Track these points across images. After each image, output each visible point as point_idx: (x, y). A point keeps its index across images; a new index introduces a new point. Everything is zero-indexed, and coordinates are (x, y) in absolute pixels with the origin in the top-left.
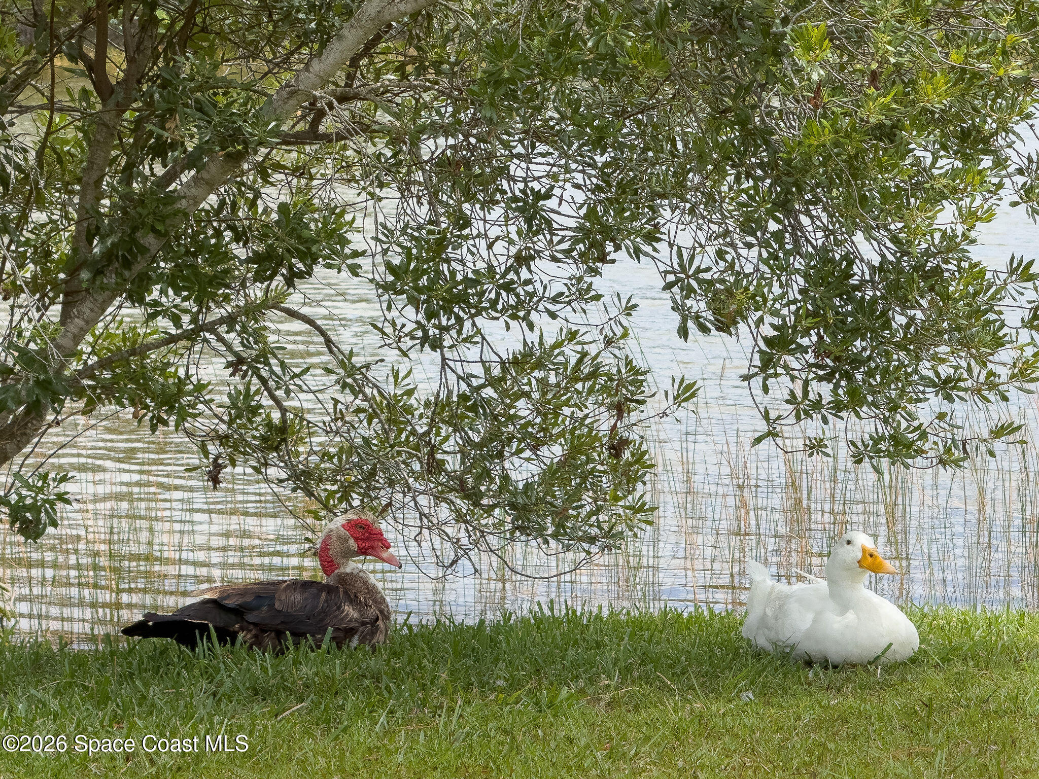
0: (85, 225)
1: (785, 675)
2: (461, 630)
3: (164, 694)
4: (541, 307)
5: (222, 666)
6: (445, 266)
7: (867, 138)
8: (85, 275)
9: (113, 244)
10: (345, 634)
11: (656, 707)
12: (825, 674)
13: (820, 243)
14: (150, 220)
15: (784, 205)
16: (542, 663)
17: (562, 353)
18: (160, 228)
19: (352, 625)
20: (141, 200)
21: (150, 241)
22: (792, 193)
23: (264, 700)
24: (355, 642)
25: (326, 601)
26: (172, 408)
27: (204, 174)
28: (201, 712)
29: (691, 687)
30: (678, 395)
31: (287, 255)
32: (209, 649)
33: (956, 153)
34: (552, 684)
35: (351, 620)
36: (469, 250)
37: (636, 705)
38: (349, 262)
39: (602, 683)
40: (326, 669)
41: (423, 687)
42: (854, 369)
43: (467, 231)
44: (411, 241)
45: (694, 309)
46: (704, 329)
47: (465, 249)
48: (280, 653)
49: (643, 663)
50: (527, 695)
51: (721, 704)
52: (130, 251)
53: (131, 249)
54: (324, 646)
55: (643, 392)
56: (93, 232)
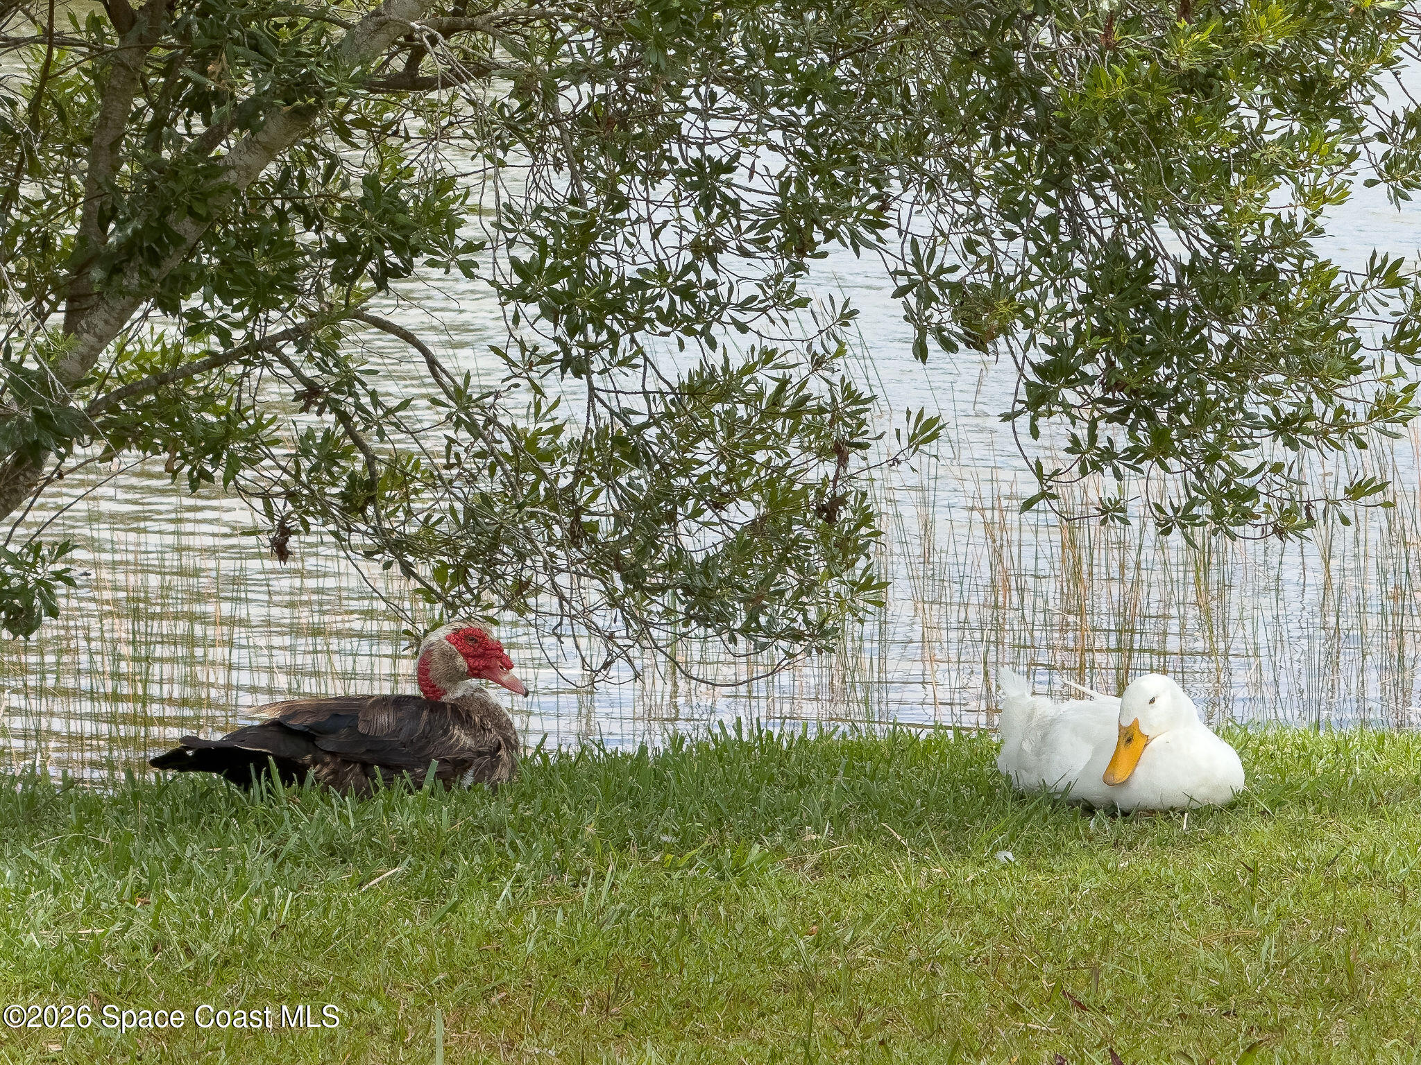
0: (97, 203)
1: (1057, 825)
2: (614, 761)
3: (206, 854)
4: (725, 318)
5: (286, 814)
6: (594, 262)
7: (1173, 90)
8: (97, 274)
9: (135, 231)
10: (455, 767)
11: (881, 871)
12: (1112, 824)
13: (1108, 234)
14: (186, 199)
15: (1058, 181)
16: (725, 811)
17: (754, 380)
18: (202, 211)
19: (465, 756)
20: (172, 171)
21: (186, 227)
22: (1069, 164)
23: (344, 862)
24: (468, 780)
25: (429, 723)
26: (218, 457)
27: (261, 137)
28: (257, 881)
29: (929, 844)
30: (914, 436)
31: (377, 246)
32: (269, 791)
33: (1294, 112)
34: (738, 840)
35: (462, 749)
36: (626, 240)
37: (852, 869)
38: (462, 257)
39: (807, 838)
40: (430, 819)
41: (562, 844)
42: (1155, 405)
43: (622, 215)
44: (546, 228)
45: (935, 320)
46: (949, 346)
47: (620, 238)
48: (364, 795)
49: (863, 809)
50: (704, 855)
51: (969, 867)
52: (159, 241)
53: (160, 238)
54: (426, 787)
55: (866, 432)
56: (108, 213)
